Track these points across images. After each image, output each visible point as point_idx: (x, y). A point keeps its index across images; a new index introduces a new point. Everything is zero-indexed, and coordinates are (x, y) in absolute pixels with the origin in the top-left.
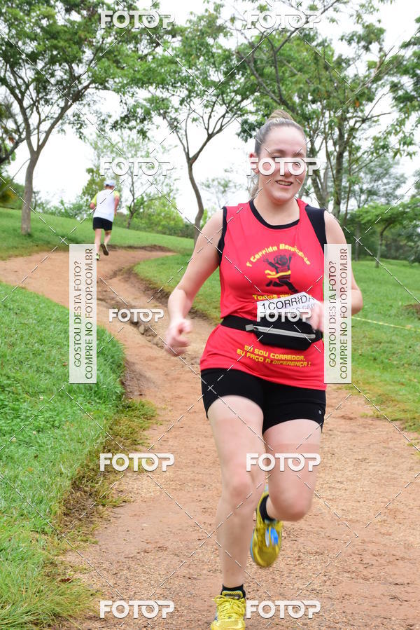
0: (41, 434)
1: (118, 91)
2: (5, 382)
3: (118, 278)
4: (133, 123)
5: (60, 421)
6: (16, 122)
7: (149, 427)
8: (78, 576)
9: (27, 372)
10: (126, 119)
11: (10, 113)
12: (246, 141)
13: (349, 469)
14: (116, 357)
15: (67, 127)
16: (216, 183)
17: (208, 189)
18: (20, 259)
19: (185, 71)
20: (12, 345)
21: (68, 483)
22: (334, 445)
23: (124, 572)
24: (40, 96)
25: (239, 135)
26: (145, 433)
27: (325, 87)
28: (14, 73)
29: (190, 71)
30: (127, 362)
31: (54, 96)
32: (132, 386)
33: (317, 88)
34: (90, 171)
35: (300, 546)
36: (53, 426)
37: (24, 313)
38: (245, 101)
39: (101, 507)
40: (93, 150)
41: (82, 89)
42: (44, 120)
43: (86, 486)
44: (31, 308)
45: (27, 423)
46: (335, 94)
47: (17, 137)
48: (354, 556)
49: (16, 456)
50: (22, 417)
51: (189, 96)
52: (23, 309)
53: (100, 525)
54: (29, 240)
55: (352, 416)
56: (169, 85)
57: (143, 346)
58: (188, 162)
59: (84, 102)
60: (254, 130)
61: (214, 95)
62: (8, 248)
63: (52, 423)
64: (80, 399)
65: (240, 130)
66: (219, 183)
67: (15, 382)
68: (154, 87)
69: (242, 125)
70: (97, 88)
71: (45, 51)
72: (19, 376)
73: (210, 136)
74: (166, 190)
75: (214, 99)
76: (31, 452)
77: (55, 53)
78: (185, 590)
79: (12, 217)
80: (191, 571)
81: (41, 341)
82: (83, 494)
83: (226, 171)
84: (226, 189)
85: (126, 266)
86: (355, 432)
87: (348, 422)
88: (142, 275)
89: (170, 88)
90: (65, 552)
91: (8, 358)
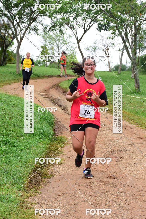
0: (22, 152)
1: (49, 16)
2: (9, 133)
3: (54, 88)
4: (57, 28)
5: (30, 146)
6: (12, 31)
7: (64, 146)
8: (33, 206)
9: (17, 128)
10: (54, 26)
11: (10, 27)
12: (100, 31)
13: (139, 158)
14: (51, 120)
15: (31, 31)
16: (91, 48)
17: (88, 50)
18: (16, 83)
19: (74, 7)
20: (11, 118)
21: (31, 171)
22: (134, 149)
23: (50, 204)
24: (20, 20)
25: (97, 29)
26: (62, 149)
27: (128, 9)
28: (9, 12)
29: (76, 6)
30: (57, 121)
31: (25, 20)
32: (58, 130)
33: (125, 9)
34: (42, 47)
35: (117, 190)
36: (27, 148)
37: (15, 106)
38: (98, 16)
39: (43, 179)
40: (43, 38)
41: (36, 16)
42: (22, 30)
43: (39, 171)
44: (18, 104)
45: (17, 148)
46: (132, 11)
47: (13, 36)
48: (138, 193)
49: (12, 161)
50: (15, 146)
51: (76, 16)
52: (15, 104)
53: (42, 186)
54: (19, 76)
55: (142, 137)
56: (68, 13)
57: (63, 115)
58: (77, 42)
59: (37, 21)
60: (103, 27)
61: (86, 15)
62: (12, 80)
63: (26, 147)
64: (38, 137)
65: (98, 27)
66: (92, 48)
67: (13, 133)
68: (63, 14)
69: (99, 25)
70: (41, 16)
71: (21, 3)
72: (14, 130)
73: (85, 31)
74: (72, 52)
75: (86, 16)
76: (18, 159)
77: (24, 3)
78: (72, 209)
79: (13, 67)
80: (75, 202)
81: (22, 116)
82: (37, 174)
83: (94, 43)
84: (95, 50)
85: (56, 83)
86: (142, 144)
87: (140, 139)
88: (62, 87)
89: (69, 14)
90: (28, 197)
91: (10, 123)
